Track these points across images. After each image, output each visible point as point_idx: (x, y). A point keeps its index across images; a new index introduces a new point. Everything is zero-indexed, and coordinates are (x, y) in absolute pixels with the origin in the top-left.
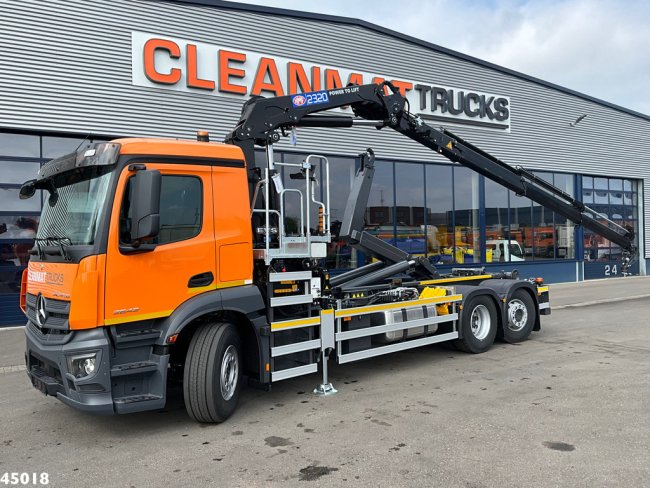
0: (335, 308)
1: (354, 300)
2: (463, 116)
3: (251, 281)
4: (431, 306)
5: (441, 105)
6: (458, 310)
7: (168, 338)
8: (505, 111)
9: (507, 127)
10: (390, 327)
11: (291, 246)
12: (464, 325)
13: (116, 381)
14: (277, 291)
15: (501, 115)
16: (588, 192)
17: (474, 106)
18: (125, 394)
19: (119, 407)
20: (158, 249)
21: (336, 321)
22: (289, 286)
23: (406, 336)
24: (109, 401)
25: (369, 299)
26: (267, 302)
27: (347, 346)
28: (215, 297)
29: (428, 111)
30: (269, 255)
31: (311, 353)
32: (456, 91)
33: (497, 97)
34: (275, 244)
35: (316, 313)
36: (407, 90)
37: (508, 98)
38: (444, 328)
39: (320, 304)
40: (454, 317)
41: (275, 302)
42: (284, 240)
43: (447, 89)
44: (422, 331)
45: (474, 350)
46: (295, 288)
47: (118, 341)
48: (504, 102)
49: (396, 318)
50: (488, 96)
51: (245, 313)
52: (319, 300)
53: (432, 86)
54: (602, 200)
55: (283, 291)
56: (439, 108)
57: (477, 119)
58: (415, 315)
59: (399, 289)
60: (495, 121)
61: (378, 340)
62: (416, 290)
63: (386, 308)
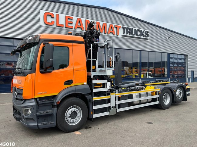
0: (116, 93)
1: (122, 90)
2: (135, 36)
3: (86, 83)
4: (149, 92)
5: (129, 33)
6: (159, 94)
7: (57, 102)
8: (148, 35)
9: (148, 39)
10: (135, 99)
11: (100, 71)
12: (161, 99)
13: (38, 117)
14: (95, 87)
15: (147, 36)
16: (172, 58)
17: (139, 33)
18: (42, 122)
19: (39, 126)
20: (54, 71)
21: (116, 97)
22: (99, 85)
23: (140, 103)
24: (36, 124)
25: (127, 90)
26: (92, 90)
27: (120, 106)
28: (73, 88)
29: (125, 34)
30: (92, 74)
31: (107, 108)
32: (134, 29)
33: (145, 30)
34: (94, 71)
35: (109, 94)
36: (120, 28)
37: (149, 31)
38: (154, 100)
39: (110, 91)
40: (157, 96)
41: (95, 90)
42: (98, 69)
43: (131, 28)
44: (146, 101)
45: (164, 108)
46: (102, 86)
47: (40, 103)
48: (148, 32)
49: (137, 96)
50: (143, 30)
51: (84, 94)
52: (110, 90)
53: (127, 27)
54: (176, 61)
55: (97, 87)
56: (129, 34)
57: (140, 37)
58: (143, 95)
59: (138, 86)
60: (145, 37)
61: (131, 104)
62: (144, 87)
63: (133, 93)
